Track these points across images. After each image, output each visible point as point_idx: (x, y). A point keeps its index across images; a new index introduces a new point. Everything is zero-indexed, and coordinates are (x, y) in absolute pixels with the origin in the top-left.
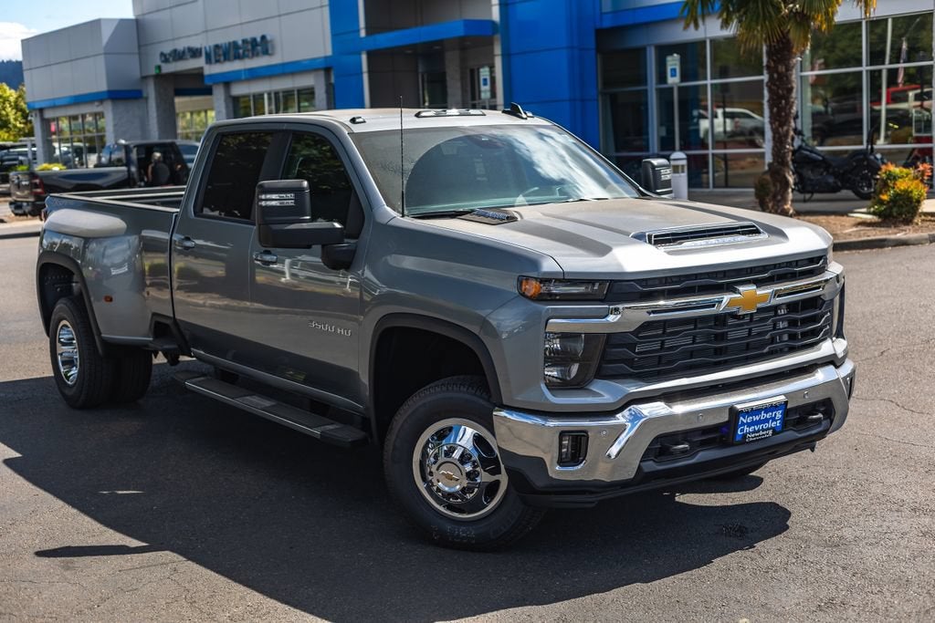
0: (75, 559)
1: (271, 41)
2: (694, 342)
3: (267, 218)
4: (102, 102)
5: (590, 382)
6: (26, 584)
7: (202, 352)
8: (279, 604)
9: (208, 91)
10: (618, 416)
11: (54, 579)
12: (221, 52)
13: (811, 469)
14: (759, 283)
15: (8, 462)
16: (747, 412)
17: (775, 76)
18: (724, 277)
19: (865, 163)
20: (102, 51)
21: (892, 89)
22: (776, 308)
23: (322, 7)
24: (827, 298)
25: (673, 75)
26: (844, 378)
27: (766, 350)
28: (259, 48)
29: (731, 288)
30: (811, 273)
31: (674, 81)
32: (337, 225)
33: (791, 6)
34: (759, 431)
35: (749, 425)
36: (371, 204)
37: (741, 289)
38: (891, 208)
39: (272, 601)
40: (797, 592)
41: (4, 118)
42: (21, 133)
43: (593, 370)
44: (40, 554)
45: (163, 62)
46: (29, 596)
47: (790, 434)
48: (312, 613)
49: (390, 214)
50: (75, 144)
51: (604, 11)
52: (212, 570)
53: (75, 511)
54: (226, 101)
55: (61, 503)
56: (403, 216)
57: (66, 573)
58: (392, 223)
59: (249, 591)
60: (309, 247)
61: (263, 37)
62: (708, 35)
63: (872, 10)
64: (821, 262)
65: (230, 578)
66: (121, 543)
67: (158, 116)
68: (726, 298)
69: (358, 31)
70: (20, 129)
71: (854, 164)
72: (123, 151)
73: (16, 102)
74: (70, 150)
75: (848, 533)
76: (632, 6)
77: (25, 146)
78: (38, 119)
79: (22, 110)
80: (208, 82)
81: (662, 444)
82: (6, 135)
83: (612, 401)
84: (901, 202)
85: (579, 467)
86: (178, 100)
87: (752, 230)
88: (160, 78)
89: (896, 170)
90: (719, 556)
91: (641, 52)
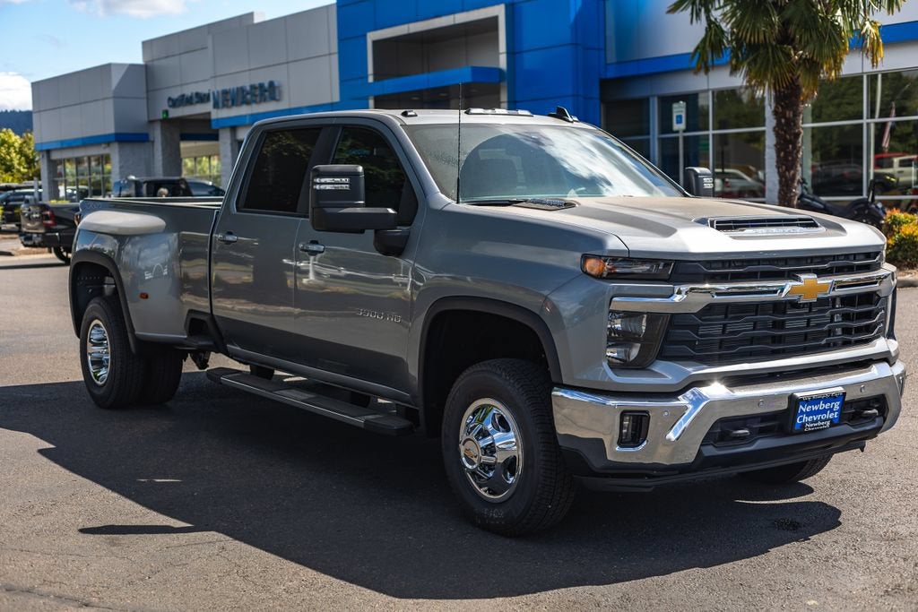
0: (121, 536)
1: (279, 87)
2: (754, 329)
3: (321, 202)
4: (108, 144)
5: (652, 363)
6: (73, 557)
7: (239, 348)
8: (333, 579)
9: (214, 136)
10: (680, 397)
11: (102, 554)
12: (229, 97)
13: (853, 475)
14: (821, 273)
15: (42, 452)
16: (807, 401)
17: (783, 121)
18: (786, 265)
19: (866, 212)
20: (111, 95)
21: (880, 156)
22: (834, 299)
23: (330, 54)
24: (882, 295)
25: (679, 121)
26: (898, 376)
27: (824, 342)
28: (267, 94)
29: (792, 275)
30: (867, 268)
31: (679, 127)
32: (391, 211)
33: (801, 52)
34: (817, 421)
35: (808, 414)
36: (425, 192)
37: (803, 277)
38: (896, 252)
39: (326, 576)
40: (861, 579)
41: (8, 163)
42: (25, 177)
43: (655, 351)
44: (84, 531)
45: (170, 106)
46: (78, 568)
47: (845, 429)
48: (368, 587)
49: (444, 200)
50: (80, 187)
51: (609, 62)
52: (261, 548)
53: (116, 495)
54: (232, 144)
55: (100, 488)
56: (458, 202)
57: (113, 548)
58: (447, 208)
59: (302, 567)
60: (362, 232)
61: (271, 84)
62: (711, 87)
63: (879, 59)
64: (878, 258)
65: (280, 556)
66: (165, 524)
67: (163, 159)
68: (789, 285)
69: (367, 77)
70: (23, 174)
71: (856, 212)
72: (133, 186)
73: (20, 148)
74: (75, 192)
75: (902, 530)
76: (636, 58)
77: (32, 187)
78: (45, 160)
79: (26, 157)
80: (214, 126)
81: (724, 429)
82: (11, 178)
83: (675, 382)
84: (906, 247)
85: (640, 448)
86: (183, 145)
87: (811, 224)
88: (167, 122)
89: (901, 216)
90: (775, 546)
91: (643, 103)
